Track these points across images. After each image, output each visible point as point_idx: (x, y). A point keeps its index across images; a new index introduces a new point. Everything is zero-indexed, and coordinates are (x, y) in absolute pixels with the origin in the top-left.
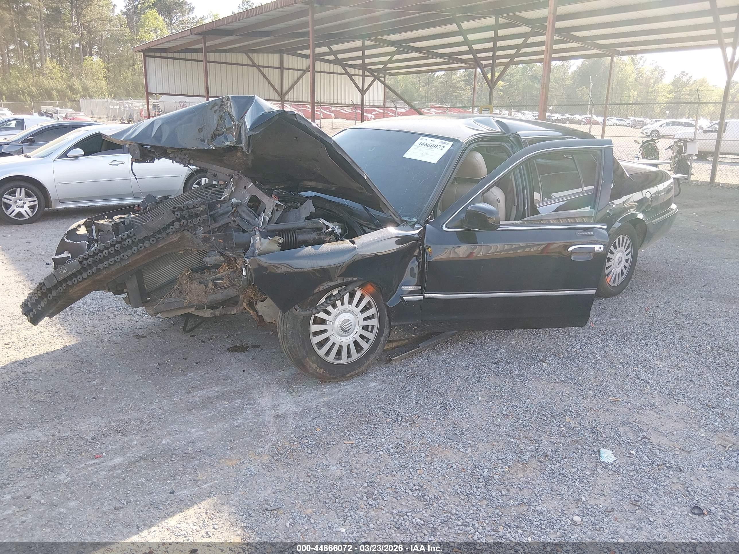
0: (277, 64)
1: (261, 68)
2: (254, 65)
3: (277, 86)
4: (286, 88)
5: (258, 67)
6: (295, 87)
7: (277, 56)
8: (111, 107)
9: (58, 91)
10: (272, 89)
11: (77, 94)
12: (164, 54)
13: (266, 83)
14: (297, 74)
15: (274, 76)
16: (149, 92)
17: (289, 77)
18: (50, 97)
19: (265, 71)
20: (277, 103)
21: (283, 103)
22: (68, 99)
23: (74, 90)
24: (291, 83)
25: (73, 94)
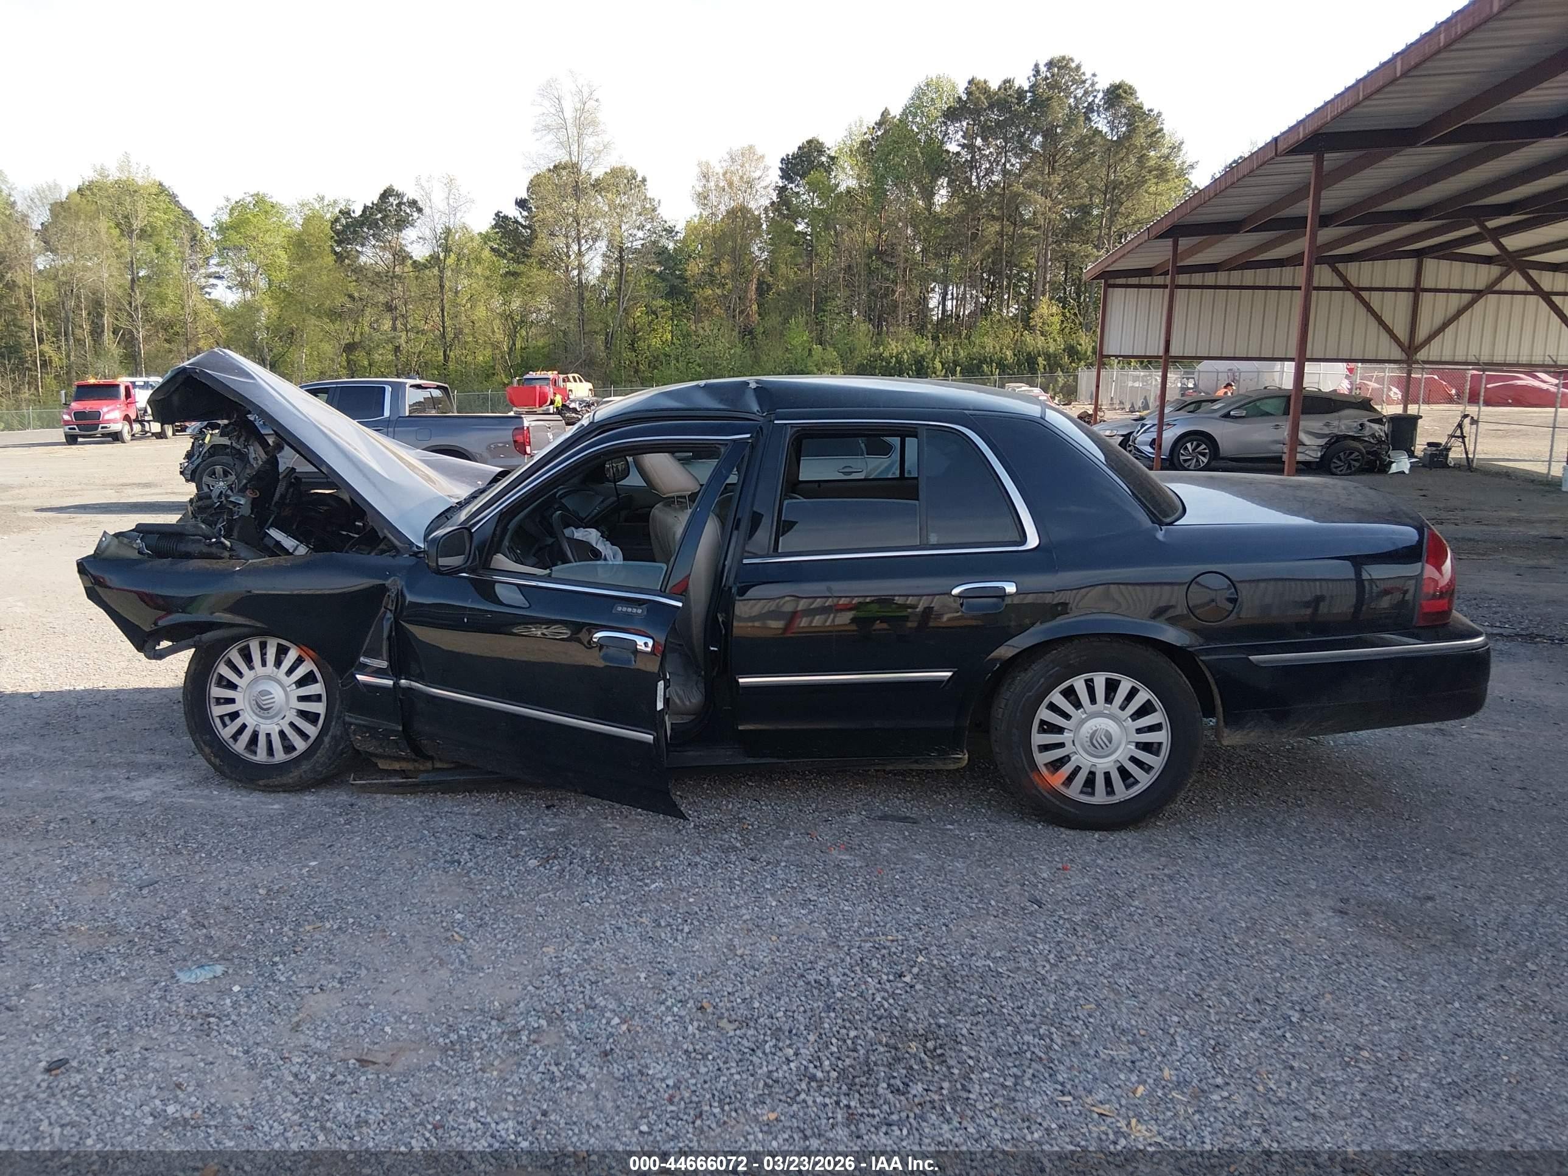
0: (1407, 281)
1: (1363, 294)
2: (1347, 287)
3: (1402, 332)
4: (1422, 333)
5: (1357, 291)
6: (1450, 331)
7: (1409, 265)
8: (1130, 384)
9: (1048, 356)
10: (1385, 337)
11: (1080, 360)
12: (1146, 280)
13: (1373, 324)
14: (1456, 301)
15: (1396, 309)
16: (1105, 353)
17: (1434, 310)
18: (1033, 369)
19: (1375, 299)
20: (1396, 366)
21: (1410, 365)
22: (1062, 371)
23: (1077, 352)
24: (1438, 321)
25: (1073, 361)
